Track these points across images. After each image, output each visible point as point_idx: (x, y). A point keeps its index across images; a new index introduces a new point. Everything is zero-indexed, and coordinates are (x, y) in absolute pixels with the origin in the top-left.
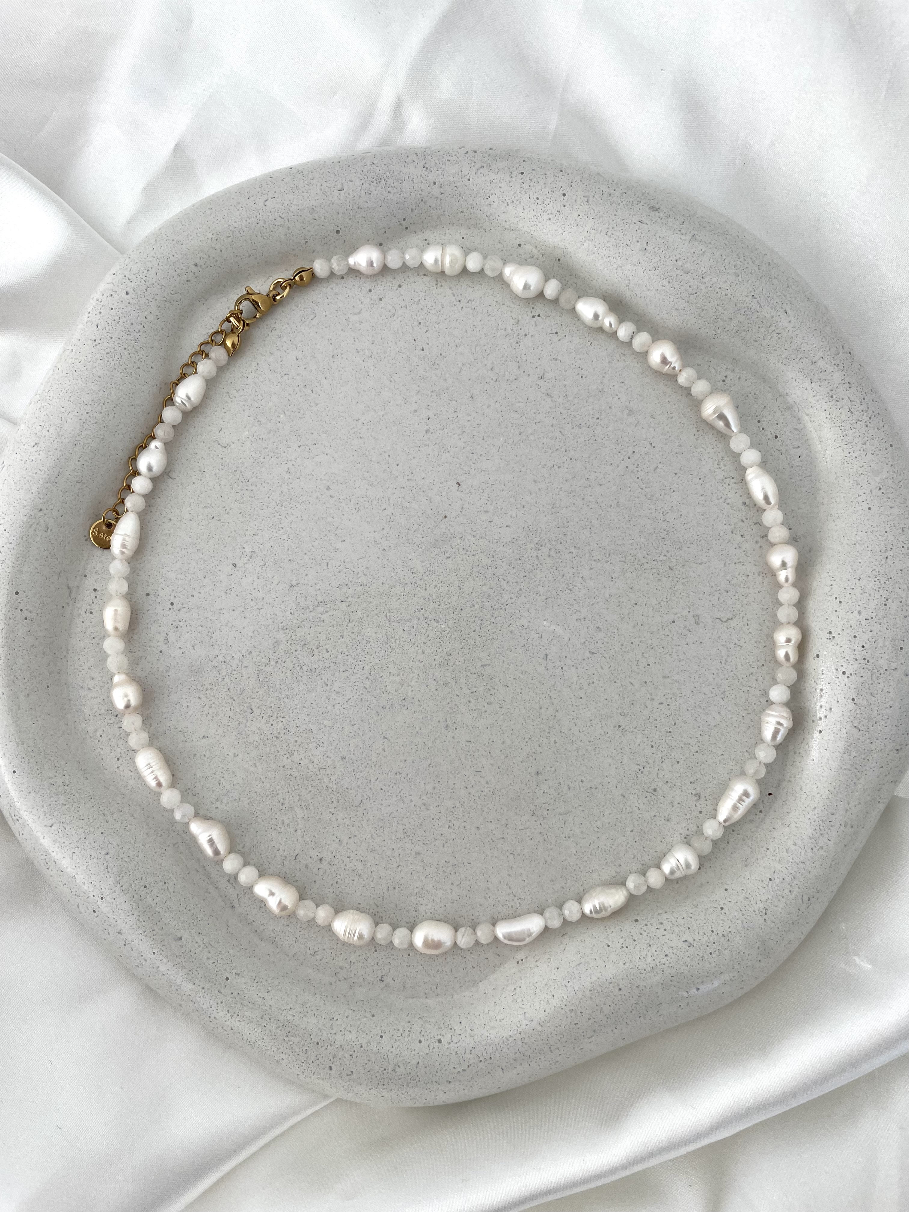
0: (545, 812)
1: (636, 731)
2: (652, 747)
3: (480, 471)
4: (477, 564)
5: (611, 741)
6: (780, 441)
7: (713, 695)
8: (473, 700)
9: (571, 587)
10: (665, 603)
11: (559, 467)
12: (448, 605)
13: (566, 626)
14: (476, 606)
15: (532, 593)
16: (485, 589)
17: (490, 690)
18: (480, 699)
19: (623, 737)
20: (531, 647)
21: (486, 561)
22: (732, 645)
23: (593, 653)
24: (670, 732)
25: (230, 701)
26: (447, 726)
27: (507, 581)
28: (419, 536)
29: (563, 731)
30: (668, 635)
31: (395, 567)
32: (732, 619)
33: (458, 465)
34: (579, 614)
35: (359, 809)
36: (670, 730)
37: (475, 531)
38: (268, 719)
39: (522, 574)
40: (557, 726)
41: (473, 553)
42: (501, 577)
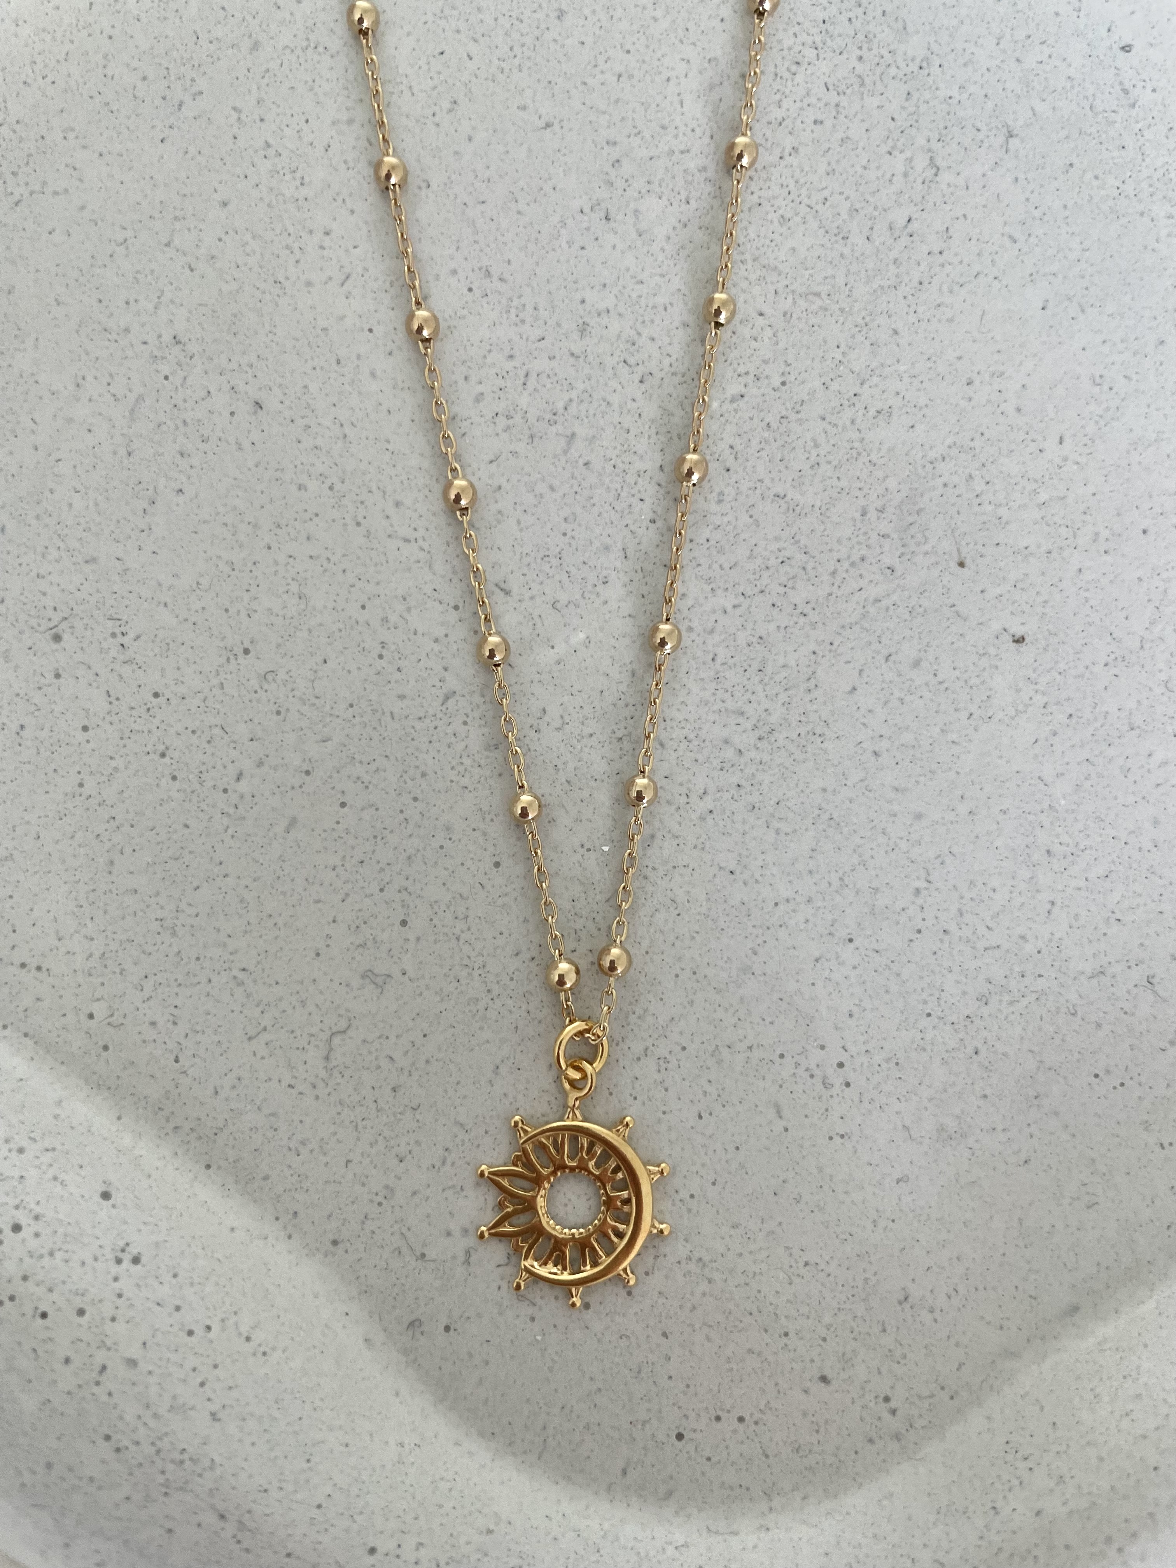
0: (165, 369)
1: (215, 681)
2: (156, 695)
3: (1021, 707)
4: (809, 567)
5: (227, 610)
6: (665, 1440)
7: (183, 905)
8: (509, 366)
10: (457, 931)
11: (918, 891)
12: (755, 444)
17: (509, 417)
19: (222, 644)
20: (548, 570)
21: (803, 592)
22: (266, 1021)
23: (447, 698)
24: (163, 755)
26: (488, 274)
27: (729, 609)
28: (955, 479)
29: (316, 520)
30: (381, 890)
31: (916, 382)
32: (327, 1058)
33: (1062, 666)
36: (167, 760)
37: (887, 609)
40: (336, 514)
41: (842, 574)
42: (746, 603)
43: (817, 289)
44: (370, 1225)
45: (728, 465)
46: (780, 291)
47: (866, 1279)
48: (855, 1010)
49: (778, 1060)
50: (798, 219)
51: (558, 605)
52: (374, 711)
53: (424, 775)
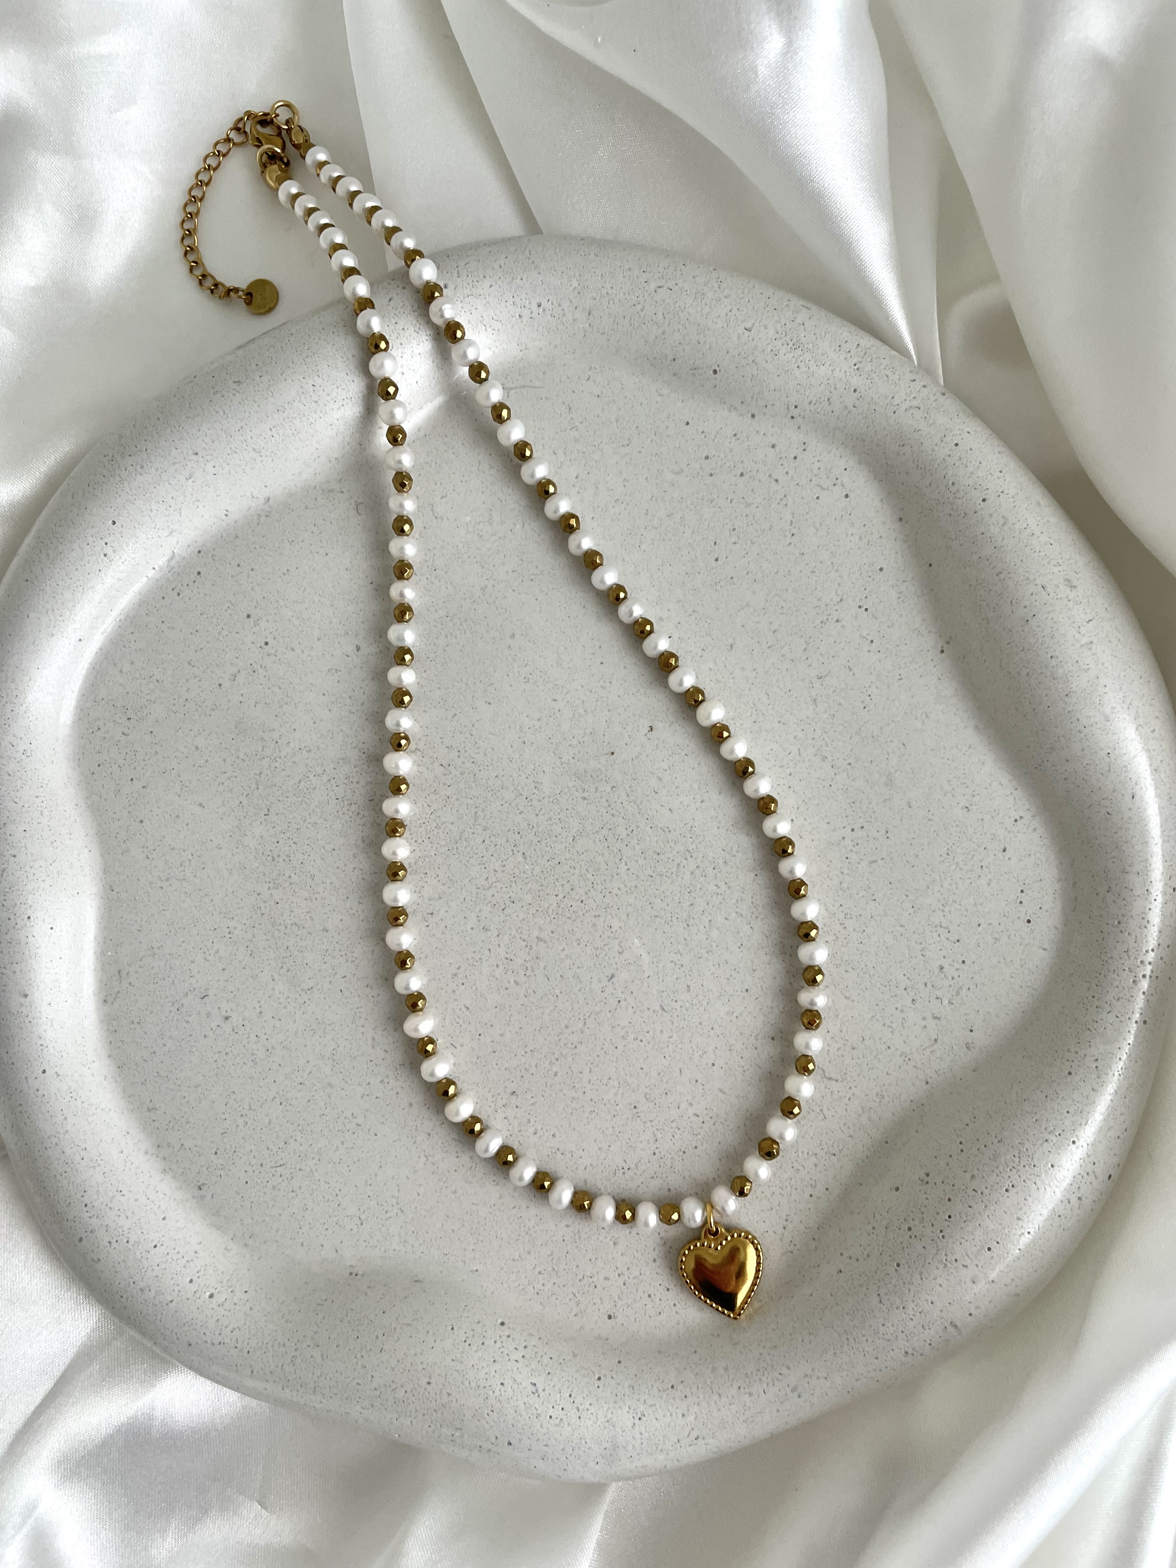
1: (649, 1124)
2: (654, 1154)
4: (609, 827)
5: (614, 1116)
8: (501, 967)
9: (691, 922)
13: (655, 960)
14: (577, 871)
15: (645, 899)
16: (599, 859)
17: (527, 968)
18: (510, 972)
19: (631, 1120)
20: (603, 955)
21: (622, 831)
23: (663, 1009)
24: (684, 1152)
25: (254, 786)
26: (455, 975)
27: (628, 867)
28: (571, 753)
29: (572, 1068)
31: (522, 768)
32: (837, 1081)
34: (679, 957)
35: (303, 994)
37: (632, 791)
38: (278, 833)
39: (649, 872)
40: (570, 1059)
41: (613, 812)
42: (625, 859)
43: (473, 812)
44: (919, 1065)
45: (557, 863)
46: (473, 831)
47: (957, 826)
48: (827, 820)
49: (849, 860)
50: (437, 820)
51: (621, 951)
52: (668, 1046)
53: (700, 1024)
